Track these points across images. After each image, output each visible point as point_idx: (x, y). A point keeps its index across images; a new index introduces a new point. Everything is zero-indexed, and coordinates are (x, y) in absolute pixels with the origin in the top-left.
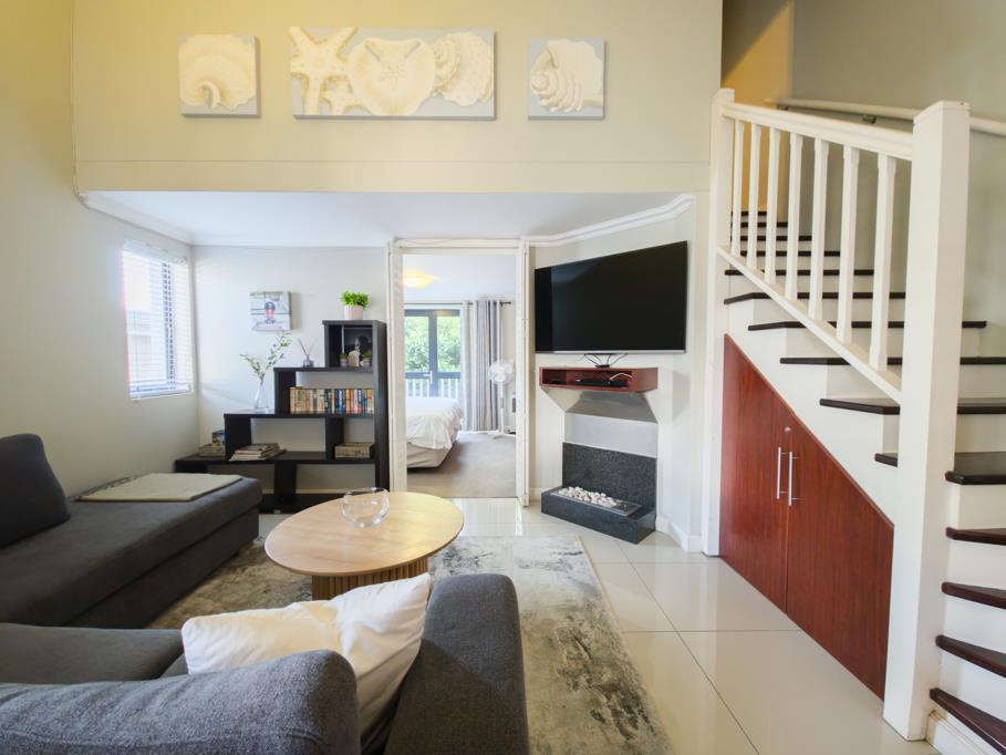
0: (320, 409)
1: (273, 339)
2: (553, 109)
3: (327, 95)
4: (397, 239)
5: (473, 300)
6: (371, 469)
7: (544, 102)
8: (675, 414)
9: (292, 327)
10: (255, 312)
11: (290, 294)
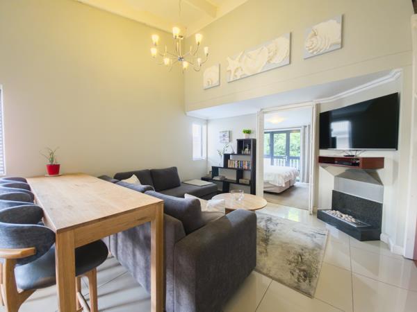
0: (236, 167)
1: (224, 145)
2: (315, 53)
3: (236, 74)
4: (262, 109)
5: (307, 125)
6: (249, 188)
7: (311, 51)
9: (230, 141)
10: (221, 137)
11: (229, 132)
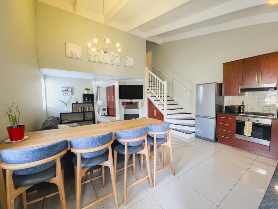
0: (80, 111)
2: (128, 66)
6: (92, 121)
8: (141, 108)
9: (72, 94)
11: (71, 88)
